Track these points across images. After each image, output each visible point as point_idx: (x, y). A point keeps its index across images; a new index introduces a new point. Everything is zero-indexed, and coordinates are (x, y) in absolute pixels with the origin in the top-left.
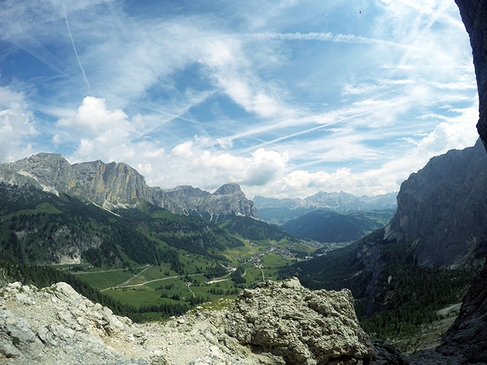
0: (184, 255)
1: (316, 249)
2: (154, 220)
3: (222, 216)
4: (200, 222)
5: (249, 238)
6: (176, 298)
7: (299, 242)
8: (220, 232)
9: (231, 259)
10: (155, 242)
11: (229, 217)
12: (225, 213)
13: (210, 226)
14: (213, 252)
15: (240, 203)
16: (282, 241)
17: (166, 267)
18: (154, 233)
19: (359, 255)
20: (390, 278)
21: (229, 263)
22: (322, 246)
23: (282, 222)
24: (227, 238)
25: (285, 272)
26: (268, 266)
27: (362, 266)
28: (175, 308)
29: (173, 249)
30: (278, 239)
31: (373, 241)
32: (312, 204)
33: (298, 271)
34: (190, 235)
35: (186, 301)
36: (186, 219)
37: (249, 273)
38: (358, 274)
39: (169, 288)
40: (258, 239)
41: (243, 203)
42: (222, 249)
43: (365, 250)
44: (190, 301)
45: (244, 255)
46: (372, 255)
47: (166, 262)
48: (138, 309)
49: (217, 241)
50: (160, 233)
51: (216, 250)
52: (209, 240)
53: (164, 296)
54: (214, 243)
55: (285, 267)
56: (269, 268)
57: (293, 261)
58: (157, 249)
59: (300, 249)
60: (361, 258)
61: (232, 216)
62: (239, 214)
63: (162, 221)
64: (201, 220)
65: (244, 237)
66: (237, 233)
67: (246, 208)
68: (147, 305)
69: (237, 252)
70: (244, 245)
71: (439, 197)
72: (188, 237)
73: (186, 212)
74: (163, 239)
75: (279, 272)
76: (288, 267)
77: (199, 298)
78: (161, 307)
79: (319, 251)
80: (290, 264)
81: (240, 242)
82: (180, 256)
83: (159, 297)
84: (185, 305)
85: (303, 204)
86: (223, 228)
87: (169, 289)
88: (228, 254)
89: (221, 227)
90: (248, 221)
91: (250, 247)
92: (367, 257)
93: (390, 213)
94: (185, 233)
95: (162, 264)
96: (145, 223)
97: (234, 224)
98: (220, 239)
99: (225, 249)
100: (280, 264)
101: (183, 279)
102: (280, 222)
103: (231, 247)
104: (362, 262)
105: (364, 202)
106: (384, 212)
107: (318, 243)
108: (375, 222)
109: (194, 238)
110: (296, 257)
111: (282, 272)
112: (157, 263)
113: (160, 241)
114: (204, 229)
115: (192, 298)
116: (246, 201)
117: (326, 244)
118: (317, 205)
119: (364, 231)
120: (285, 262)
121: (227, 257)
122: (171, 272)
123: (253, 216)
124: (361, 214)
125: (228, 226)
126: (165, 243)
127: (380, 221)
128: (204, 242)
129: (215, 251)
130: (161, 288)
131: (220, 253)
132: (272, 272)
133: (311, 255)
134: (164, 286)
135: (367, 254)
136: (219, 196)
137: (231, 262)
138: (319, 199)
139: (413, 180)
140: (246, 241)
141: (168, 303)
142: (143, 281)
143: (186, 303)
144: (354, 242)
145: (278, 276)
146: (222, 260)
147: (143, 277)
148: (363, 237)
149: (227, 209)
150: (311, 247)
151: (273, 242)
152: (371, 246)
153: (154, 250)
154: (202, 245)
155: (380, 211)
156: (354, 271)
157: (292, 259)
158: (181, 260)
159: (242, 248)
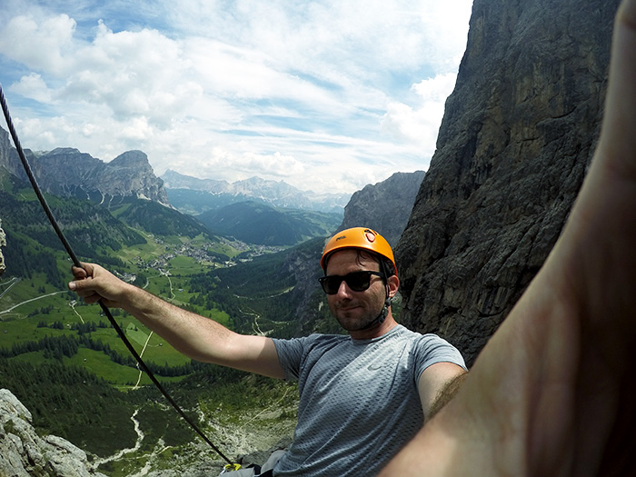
0: (64, 259)
1: (240, 252)
2: (20, 204)
3: (118, 198)
4: (86, 207)
5: (153, 232)
6: (58, 326)
7: (219, 241)
8: (114, 222)
9: (128, 262)
10: (21, 241)
11: (128, 199)
12: (123, 193)
13: (100, 213)
14: (105, 253)
15: (145, 180)
16: (197, 238)
17: (40, 279)
18: (19, 226)
19: (291, 268)
20: (321, 305)
21: (125, 269)
22: (248, 248)
23: (200, 211)
24: (123, 232)
25: (200, 282)
26: (178, 273)
27: (293, 282)
28: (59, 342)
29: (48, 250)
30: (192, 236)
31: (309, 254)
32: (242, 191)
33: (214, 281)
34: (71, 227)
35: (72, 329)
36: (67, 203)
37: (153, 284)
38: (287, 291)
39: (46, 312)
40: (165, 234)
41: (149, 181)
42: (116, 247)
43: (298, 263)
44: (78, 328)
45: (146, 257)
46: (307, 270)
47: (39, 272)
48: (10, 350)
49: (110, 236)
50: (29, 226)
51: (109, 250)
52: (98, 235)
53: (41, 325)
54: (105, 239)
55: (199, 275)
56: (179, 276)
57: (209, 267)
58: (25, 252)
59: (219, 251)
60: (293, 272)
61: (132, 198)
62: (142, 196)
63: (33, 206)
64: (89, 205)
65: (147, 231)
66: (137, 224)
67: (152, 188)
68: (21, 343)
69: (136, 252)
70: (146, 242)
71: (392, 220)
72: (68, 231)
73: (67, 190)
74: (34, 235)
75: (191, 282)
76: (203, 275)
77: (88, 323)
78: (41, 342)
79: (243, 255)
80: (206, 272)
81: (140, 237)
82: (59, 261)
83: (35, 327)
84: (72, 336)
85: (230, 189)
86: (119, 216)
87: (48, 313)
88: (124, 255)
89: (114, 214)
90: (153, 207)
91: (155, 245)
92: (300, 272)
93: (336, 218)
94: (65, 224)
95: (34, 275)
96: (6, 210)
97: (134, 210)
98: (113, 233)
99: (121, 248)
100: (192, 271)
101: (65, 296)
102: (196, 209)
103: (129, 245)
104: (294, 277)
105: (307, 199)
106: (330, 216)
107: (243, 244)
108: (316, 227)
109: (78, 232)
110: (214, 261)
111: (195, 282)
112: (26, 273)
113: (30, 239)
114: (92, 218)
115: (80, 323)
116: (153, 179)
117: (254, 246)
118: (247, 193)
119: (302, 236)
120: (200, 268)
121: (124, 259)
122: (47, 287)
123: (161, 200)
124: (301, 214)
125: (125, 214)
126: (36, 242)
127: (323, 226)
128: (92, 238)
129: (107, 251)
130: (36, 313)
131: (113, 254)
132: (182, 282)
133: (233, 261)
134: (39, 309)
135: (301, 268)
136: (117, 168)
137: (129, 267)
138: (251, 186)
139: (367, 193)
140: (149, 237)
141: (49, 336)
142: (10, 304)
143: (72, 332)
144: (288, 247)
145: (189, 287)
146: (116, 264)
147: (9, 299)
148: (300, 242)
149: (127, 188)
150: (234, 248)
151: (185, 240)
152: (306, 259)
153: (22, 254)
154: (89, 243)
155: (325, 214)
156: (283, 287)
157: (208, 263)
158: (59, 267)
159: (144, 246)
